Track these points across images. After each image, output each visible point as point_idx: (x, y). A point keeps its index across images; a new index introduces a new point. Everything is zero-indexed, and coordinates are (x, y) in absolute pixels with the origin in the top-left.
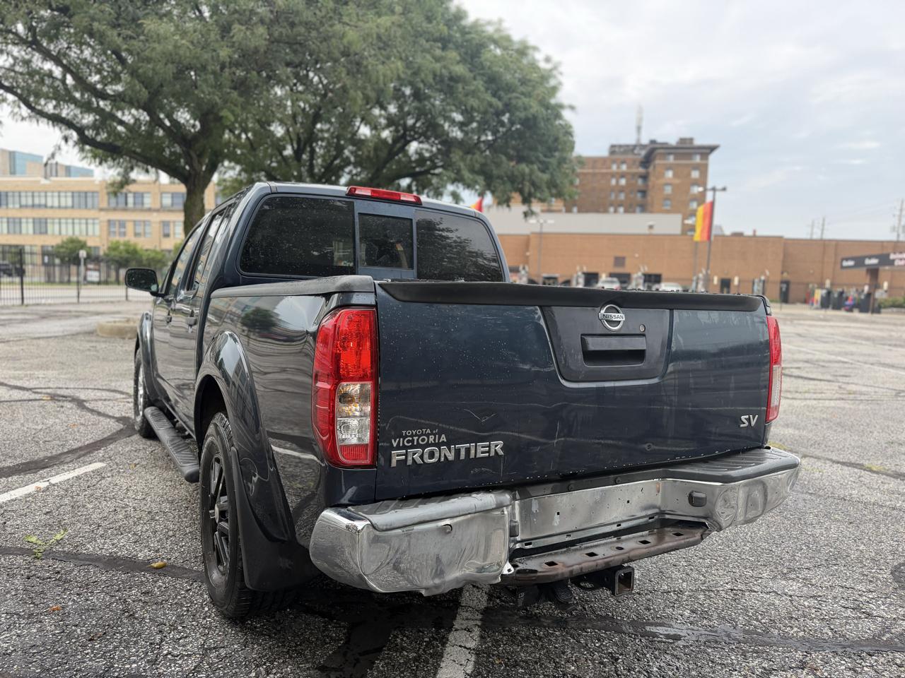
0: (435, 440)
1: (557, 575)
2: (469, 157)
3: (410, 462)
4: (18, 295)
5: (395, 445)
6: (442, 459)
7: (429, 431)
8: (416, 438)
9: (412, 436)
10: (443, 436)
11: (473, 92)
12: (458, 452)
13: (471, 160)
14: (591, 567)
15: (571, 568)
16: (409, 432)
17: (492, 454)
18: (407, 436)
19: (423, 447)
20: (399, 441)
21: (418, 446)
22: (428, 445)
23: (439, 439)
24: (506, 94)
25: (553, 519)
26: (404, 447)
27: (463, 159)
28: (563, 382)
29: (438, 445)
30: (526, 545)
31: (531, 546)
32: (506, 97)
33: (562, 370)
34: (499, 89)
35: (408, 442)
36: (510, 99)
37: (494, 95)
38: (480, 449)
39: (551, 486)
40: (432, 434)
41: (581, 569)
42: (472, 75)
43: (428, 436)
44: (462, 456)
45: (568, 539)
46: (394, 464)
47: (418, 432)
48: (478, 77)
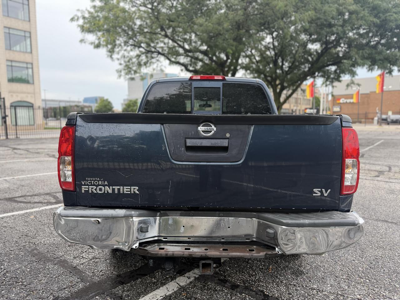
0: (102, 183)
1: (158, 254)
2: (361, 51)
3: (90, 192)
5: (83, 184)
6: (106, 192)
7: (98, 179)
8: (93, 182)
9: (91, 180)
10: (106, 182)
11: (362, 17)
12: (113, 190)
13: (362, 53)
14: (179, 254)
15: (167, 253)
16: (89, 179)
17: (132, 192)
18: (88, 181)
19: (97, 186)
20: (85, 182)
21: (94, 185)
22: (99, 185)
23: (104, 183)
24: (384, 15)
25: (180, 229)
26: (87, 185)
27: (357, 53)
28: (173, 161)
29: (104, 186)
30: (164, 238)
31: (166, 240)
32: (383, 17)
33: (172, 155)
34: (379, 13)
35: (89, 183)
36: (386, 17)
37: (376, 16)
38: (125, 190)
39: (180, 212)
40: (100, 180)
41: (173, 254)
42: (362, 9)
43: (98, 181)
44: (116, 192)
45: (189, 240)
46: (83, 192)
47: (94, 179)
48: (366, 9)
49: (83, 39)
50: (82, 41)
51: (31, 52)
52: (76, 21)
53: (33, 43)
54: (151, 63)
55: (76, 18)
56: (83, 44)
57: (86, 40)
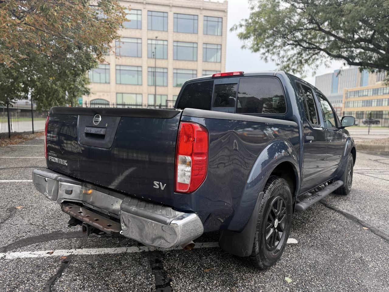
4: (368, 131)
23: (55, 155)
26: (51, 156)
28: (79, 143)
30: (84, 203)
35: (51, 154)
49: (244, 45)
50: (243, 47)
51: (220, 62)
52: (235, 30)
53: (223, 53)
54: (313, 60)
55: (235, 28)
56: (244, 49)
57: (246, 46)
